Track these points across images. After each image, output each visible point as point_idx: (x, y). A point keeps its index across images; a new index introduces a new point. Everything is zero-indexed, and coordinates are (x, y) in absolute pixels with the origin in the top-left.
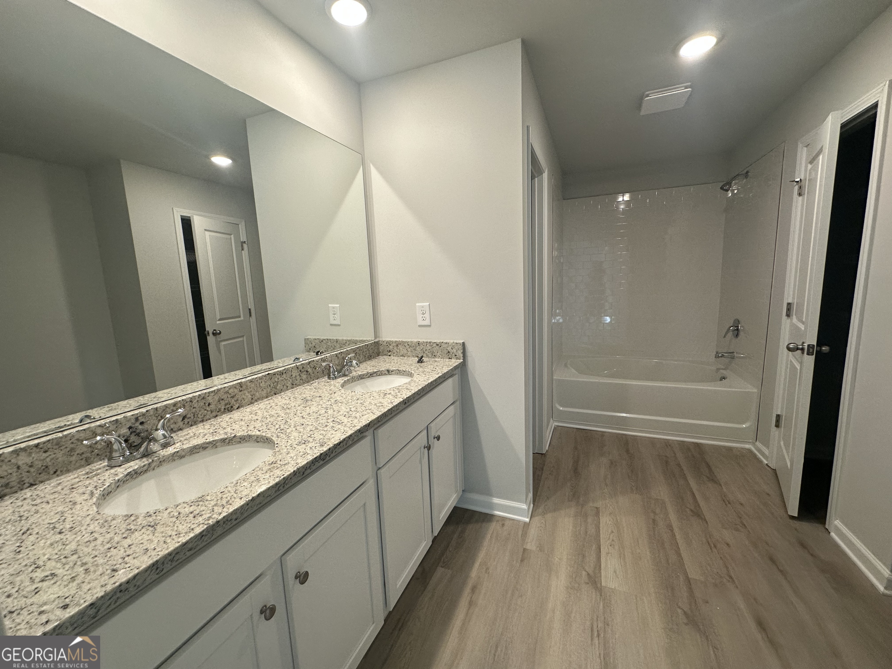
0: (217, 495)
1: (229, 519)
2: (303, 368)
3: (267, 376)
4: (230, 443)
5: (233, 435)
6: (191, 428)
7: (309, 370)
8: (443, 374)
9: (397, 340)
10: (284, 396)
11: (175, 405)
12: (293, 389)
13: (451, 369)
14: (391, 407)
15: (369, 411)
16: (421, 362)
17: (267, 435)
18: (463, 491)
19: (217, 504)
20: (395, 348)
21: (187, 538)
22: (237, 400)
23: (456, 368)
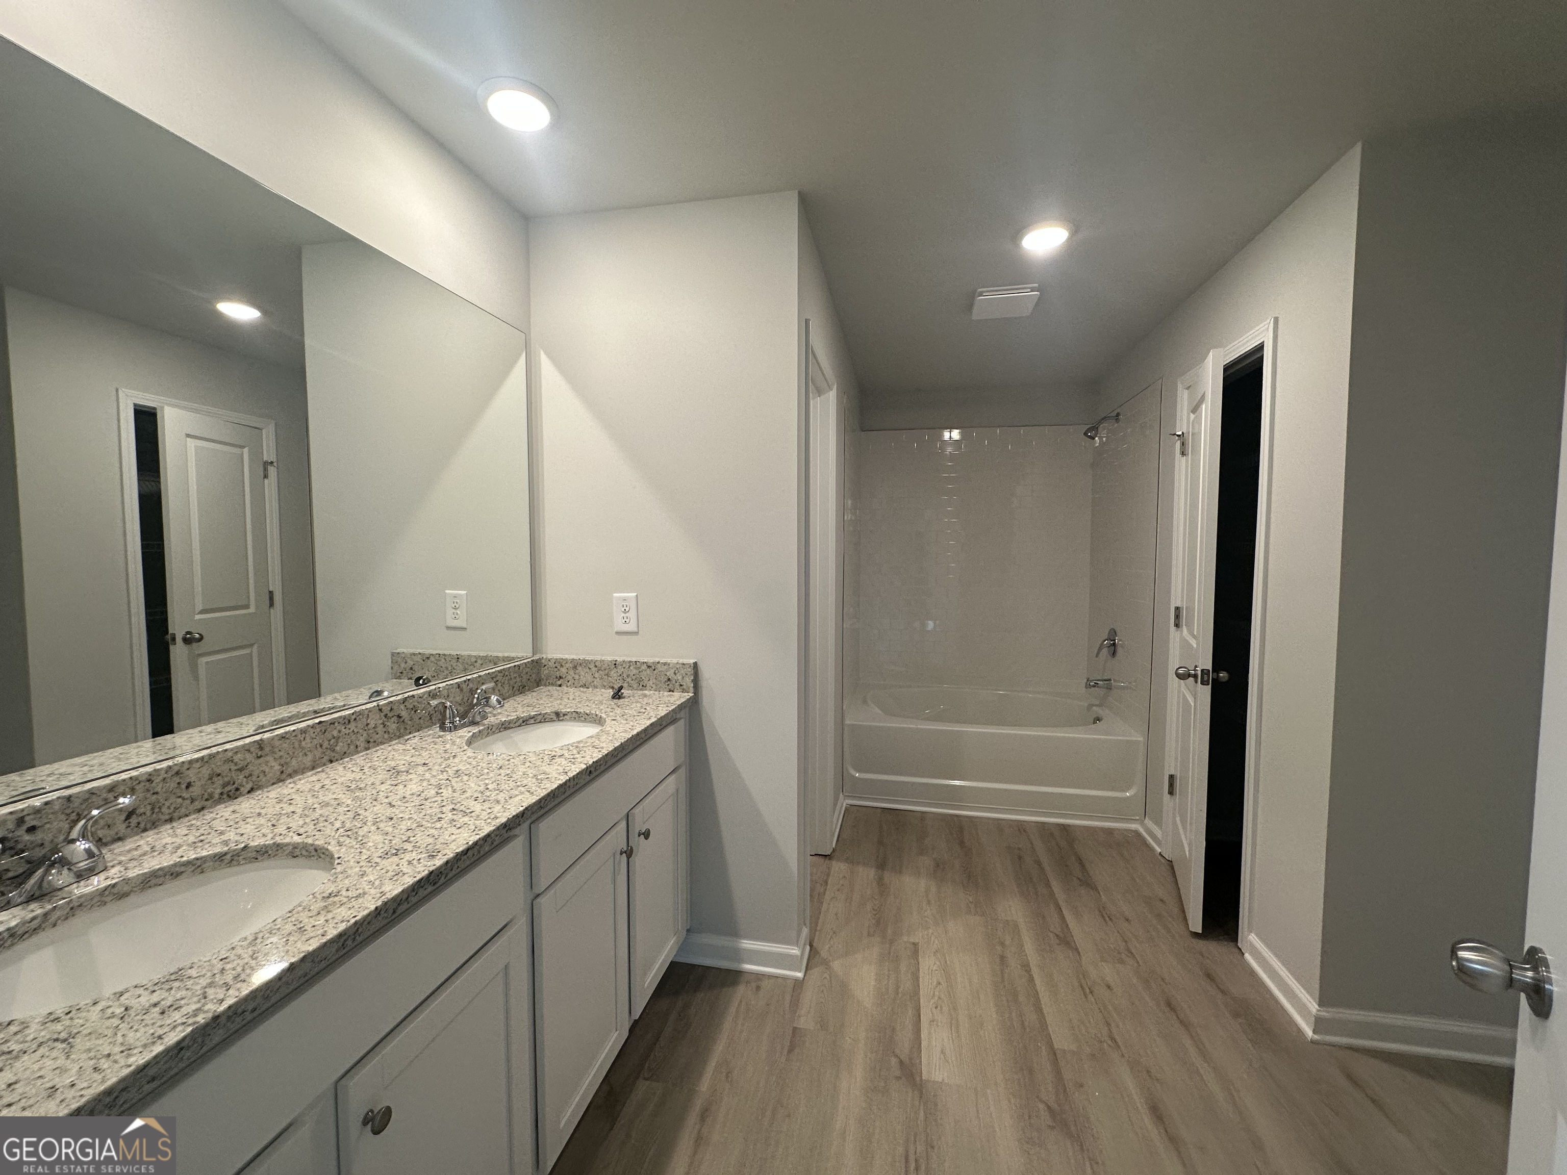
0: (213, 966)
1: (240, 1011)
2: (391, 709)
3: (317, 726)
4: (234, 863)
5: (243, 845)
6: (144, 834)
7: (404, 714)
8: (659, 719)
9: (575, 657)
10: (350, 766)
11: (112, 788)
12: (368, 752)
13: (673, 710)
14: (564, 781)
15: (523, 789)
16: (620, 698)
17: (317, 843)
18: (688, 931)
19: (212, 983)
20: (571, 672)
21: (148, 1056)
22: (251, 775)
23: (681, 707)
